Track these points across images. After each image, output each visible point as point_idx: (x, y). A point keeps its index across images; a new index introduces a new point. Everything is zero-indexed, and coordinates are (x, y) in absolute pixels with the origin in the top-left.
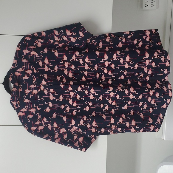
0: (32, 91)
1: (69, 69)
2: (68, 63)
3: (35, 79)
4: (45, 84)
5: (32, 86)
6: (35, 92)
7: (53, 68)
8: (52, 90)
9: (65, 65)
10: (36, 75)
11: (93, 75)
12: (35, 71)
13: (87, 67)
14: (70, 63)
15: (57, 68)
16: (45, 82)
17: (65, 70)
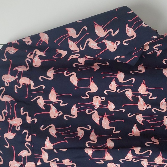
0: (25, 163)
1: (103, 111)
2: (99, 99)
3: (30, 137)
4: (52, 148)
5: (24, 153)
7: (67, 110)
9: (93, 102)
10: (32, 128)
11: (155, 121)
12: (29, 120)
13: (142, 105)
14: (104, 98)
15: (77, 109)
16: (52, 143)
17: (94, 112)
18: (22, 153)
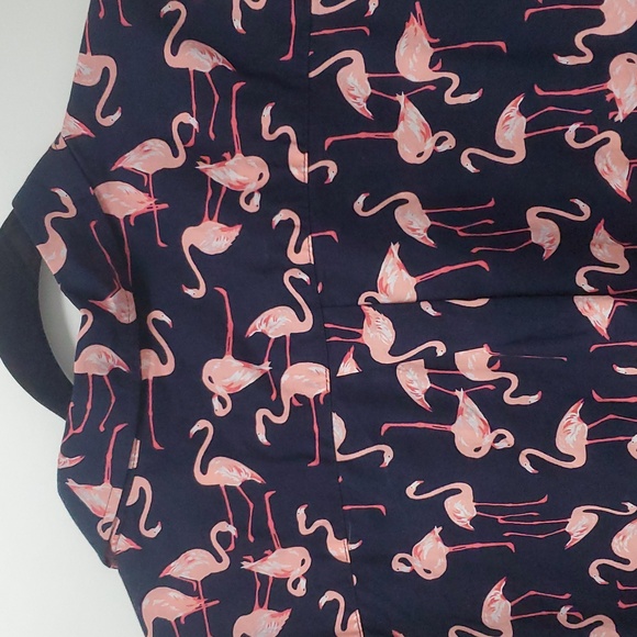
0: (278, 369)
3: (308, 243)
4: (411, 296)
5: (279, 322)
6: (306, 379)
7: (476, 126)
8: (474, 363)
9: (610, 85)
10: (319, 204)
12: (299, 166)
15: (523, 120)
16: (412, 274)
17: (606, 141)
18: (266, 321)
